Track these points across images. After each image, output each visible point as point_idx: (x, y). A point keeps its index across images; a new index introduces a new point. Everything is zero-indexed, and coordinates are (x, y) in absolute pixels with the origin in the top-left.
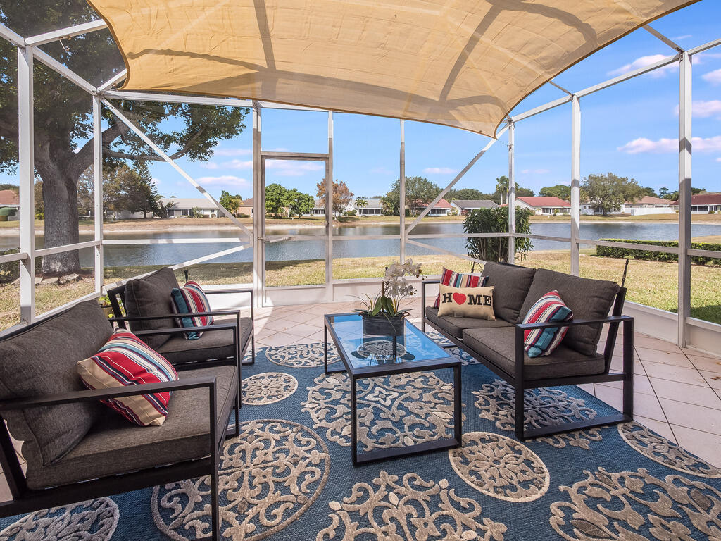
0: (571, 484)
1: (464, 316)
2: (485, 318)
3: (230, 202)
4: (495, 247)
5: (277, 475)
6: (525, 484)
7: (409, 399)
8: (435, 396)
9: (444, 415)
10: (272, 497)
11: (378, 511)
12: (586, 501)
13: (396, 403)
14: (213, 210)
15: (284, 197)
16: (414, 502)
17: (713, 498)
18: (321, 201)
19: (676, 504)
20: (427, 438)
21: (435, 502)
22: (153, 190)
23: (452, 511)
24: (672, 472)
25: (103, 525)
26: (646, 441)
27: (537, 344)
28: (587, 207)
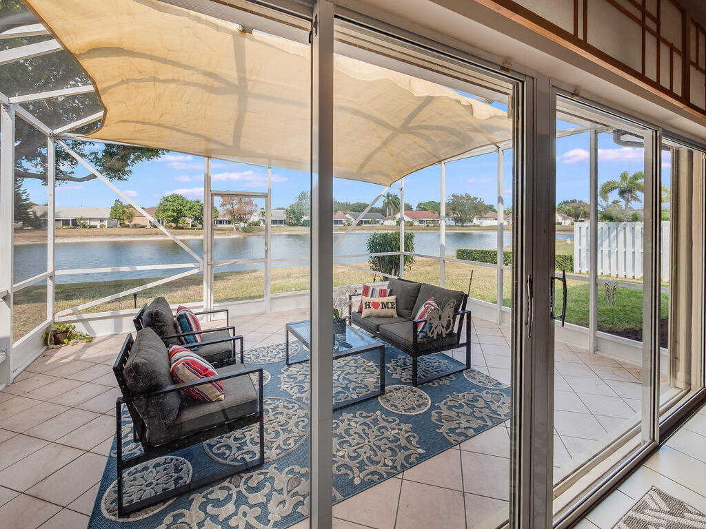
0: (441, 402)
1: (379, 317)
2: (391, 317)
3: (124, 212)
4: (391, 262)
5: (281, 425)
6: (419, 406)
7: (348, 373)
8: (364, 369)
9: (372, 381)
10: (283, 436)
11: (347, 431)
12: (448, 408)
13: (341, 377)
14: (102, 220)
15: (186, 208)
16: (365, 424)
17: (501, 397)
18: (225, 212)
19: (486, 402)
20: (365, 393)
21: (375, 421)
22: (24, 197)
23: (385, 424)
24: (485, 388)
25: (182, 469)
26: (475, 377)
27: (424, 330)
28: (451, 219)
